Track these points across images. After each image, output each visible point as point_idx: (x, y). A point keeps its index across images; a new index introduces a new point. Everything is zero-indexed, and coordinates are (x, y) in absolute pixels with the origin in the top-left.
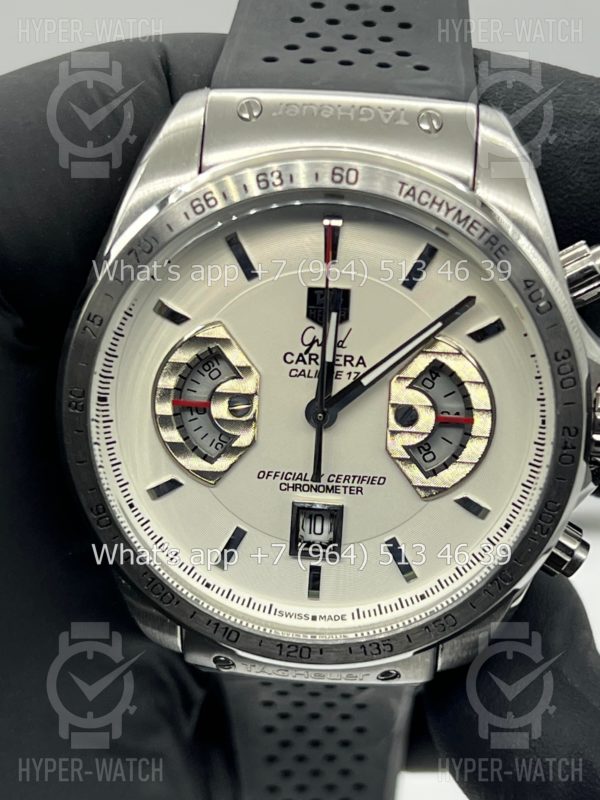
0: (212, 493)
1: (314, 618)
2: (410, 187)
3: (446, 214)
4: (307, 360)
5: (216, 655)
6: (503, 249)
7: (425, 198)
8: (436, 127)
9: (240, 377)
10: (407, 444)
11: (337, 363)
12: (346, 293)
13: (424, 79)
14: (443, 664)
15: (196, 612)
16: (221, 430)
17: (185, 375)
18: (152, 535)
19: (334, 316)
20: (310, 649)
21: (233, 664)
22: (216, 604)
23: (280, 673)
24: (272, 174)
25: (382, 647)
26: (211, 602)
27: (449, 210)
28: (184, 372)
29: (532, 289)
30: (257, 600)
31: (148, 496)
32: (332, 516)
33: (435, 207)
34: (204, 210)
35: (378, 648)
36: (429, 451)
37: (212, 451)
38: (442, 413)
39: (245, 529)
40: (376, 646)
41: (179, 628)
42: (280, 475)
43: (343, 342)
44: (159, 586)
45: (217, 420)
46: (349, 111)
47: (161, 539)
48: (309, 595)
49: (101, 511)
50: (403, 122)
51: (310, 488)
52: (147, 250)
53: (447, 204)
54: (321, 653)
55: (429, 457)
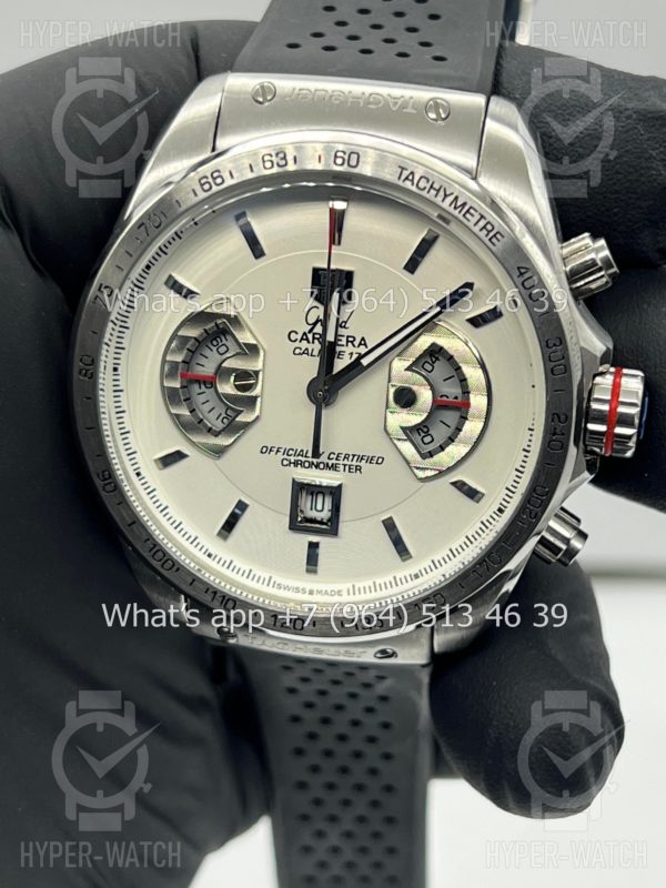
0: (216, 465)
1: (311, 593)
2: (409, 172)
3: (443, 200)
4: (311, 339)
6: (498, 236)
7: (423, 184)
8: (443, 116)
9: (246, 354)
10: (404, 425)
11: (339, 343)
12: (349, 276)
13: (439, 69)
14: (439, 645)
15: (195, 580)
16: (226, 404)
17: (193, 349)
18: (158, 504)
19: (336, 296)
21: (236, 636)
22: (218, 574)
23: (280, 646)
24: (277, 154)
26: (213, 571)
27: (446, 196)
28: (192, 346)
29: (526, 276)
30: (257, 572)
31: (154, 465)
32: (331, 494)
33: (433, 192)
34: (211, 188)
36: (427, 434)
37: (218, 425)
38: (442, 396)
39: (247, 502)
41: (183, 597)
43: (345, 322)
44: (160, 553)
45: (223, 394)
46: (359, 98)
47: (166, 508)
48: (308, 571)
49: (107, 477)
50: (409, 110)
51: (311, 464)
52: (156, 224)
53: (445, 190)
55: (427, 439)
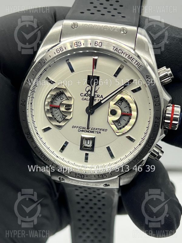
0: (60, 131)
2: (116, 48)
3: (126, 56)
5: (59, 177)
6: (141, 66)
7: (120, 51)
8: (125, 33)
9: (68, 100)
10: (113, 120)
11: (95, 97)
12: (98, 77)
13: (124, 20)
14: (122, 184)
15: (53, 163)
16: (62, 114)
17: (53, 98)
18: (43, 142)
19: (94, 83)
20: (84, 175)
21: (64, 180)
22: (60, 162)
24: (79, 43)
25: (103, 176)
26: (58, 161)
29: (149, 78)
30: (71, 162)
31: (42, 131)
32: (92, 140)
33: (123, 54)
34: (59, 52)
35: (102, 176)
36: (119, 123)
37: (60, 120)
38: (124, 112)
39: (68, 142)
40: (102, 175)
42: (78, 127)
43: (97, 91)
44: (43, 156)
45: (62, 111)
46: (101, 27)
47: (45, 143)
48: (85, 161)
49: (28, 134)
50: (116, 31)
51: (87, 131)
52: (44, 62)
53: (126, 53)
54: (87, 177)
